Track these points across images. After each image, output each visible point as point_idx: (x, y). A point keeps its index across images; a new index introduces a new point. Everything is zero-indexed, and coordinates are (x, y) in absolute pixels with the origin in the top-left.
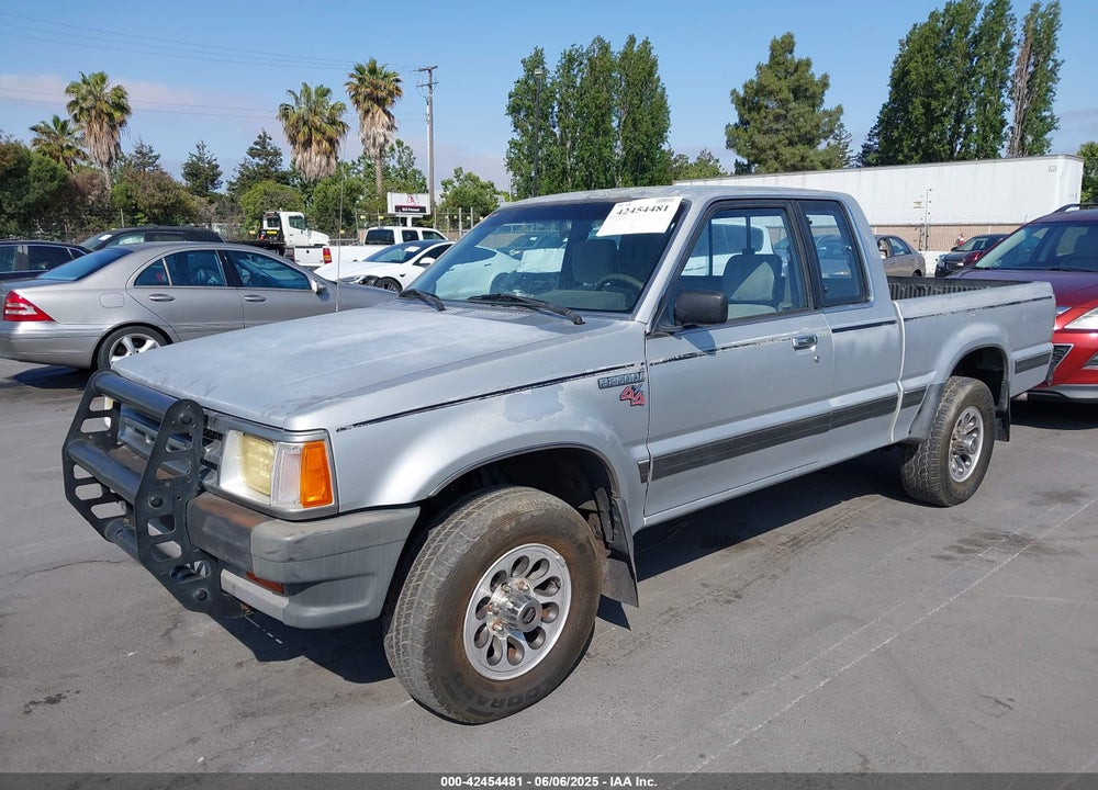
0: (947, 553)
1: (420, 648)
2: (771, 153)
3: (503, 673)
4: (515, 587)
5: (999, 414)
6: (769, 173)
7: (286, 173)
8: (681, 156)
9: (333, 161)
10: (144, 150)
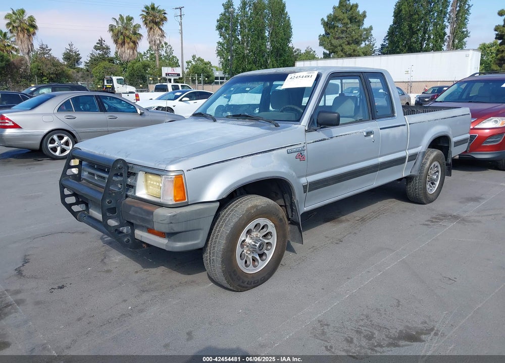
0: (426, 223)
1: (220, 259)
2: (339, 48)
3: (251, 270)
4: (255, 236)
5: (447, 165)
6: (339, 58)
7: (113, 58)
8: (298, 50)
9: (135, 52)
10: (44, 47)
